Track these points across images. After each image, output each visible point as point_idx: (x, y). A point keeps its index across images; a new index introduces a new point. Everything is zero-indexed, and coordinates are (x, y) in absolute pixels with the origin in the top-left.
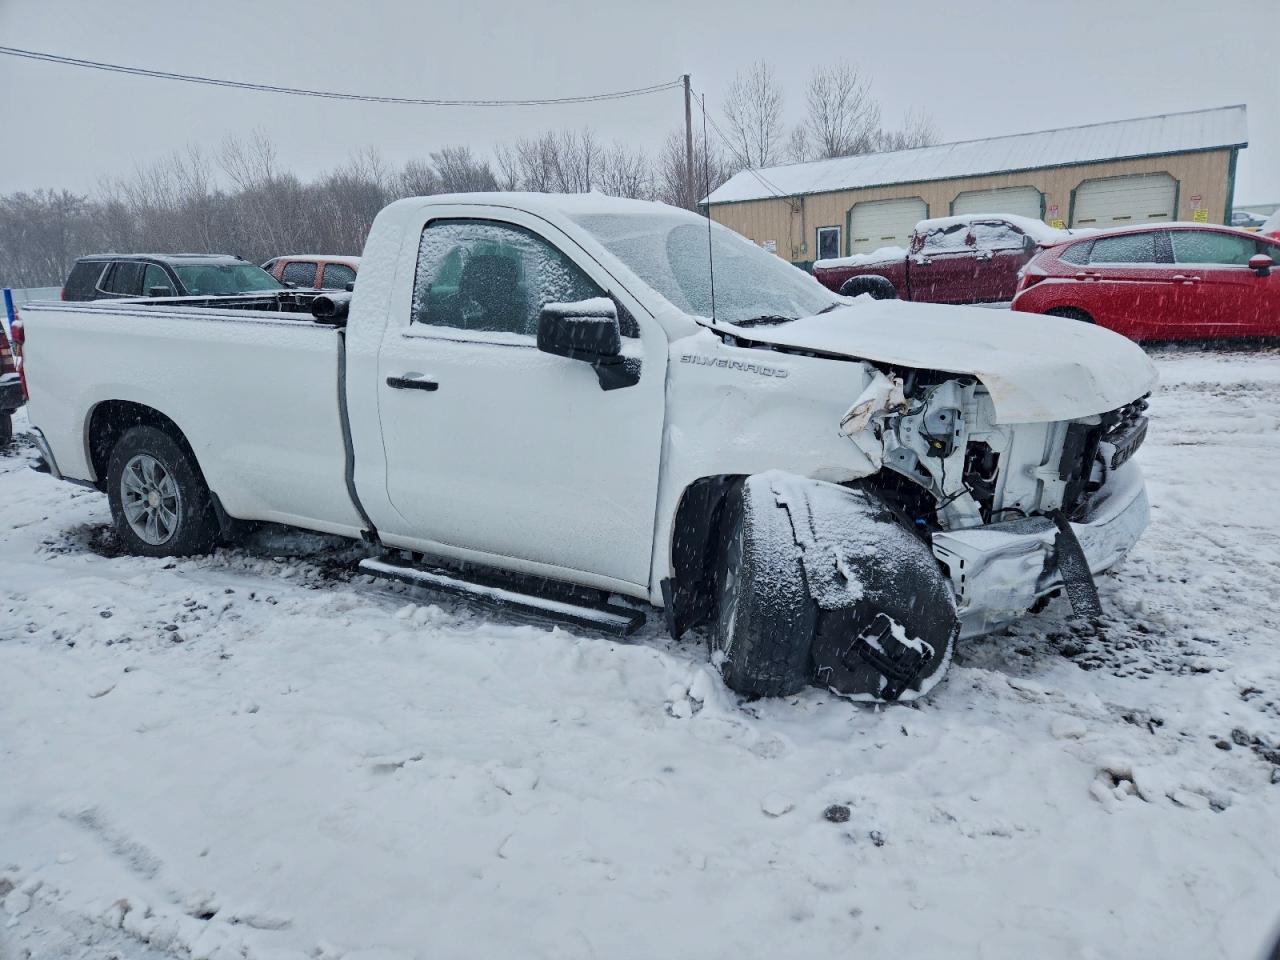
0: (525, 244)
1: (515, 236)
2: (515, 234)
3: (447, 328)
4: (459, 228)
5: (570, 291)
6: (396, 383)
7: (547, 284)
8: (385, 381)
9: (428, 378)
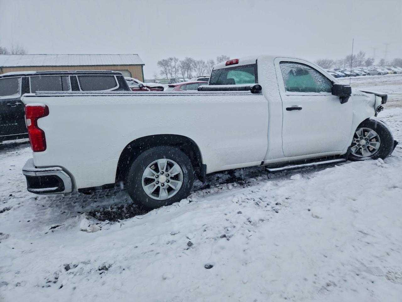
0: (309, 69)
1: (306, 67)
2: (305, 67)
3: (296, 92)
4: (290, 64)
5: (324, 81)
6: (288, 109)
7: (318, 80)
8: (286, 109)
9: (299, 106)
